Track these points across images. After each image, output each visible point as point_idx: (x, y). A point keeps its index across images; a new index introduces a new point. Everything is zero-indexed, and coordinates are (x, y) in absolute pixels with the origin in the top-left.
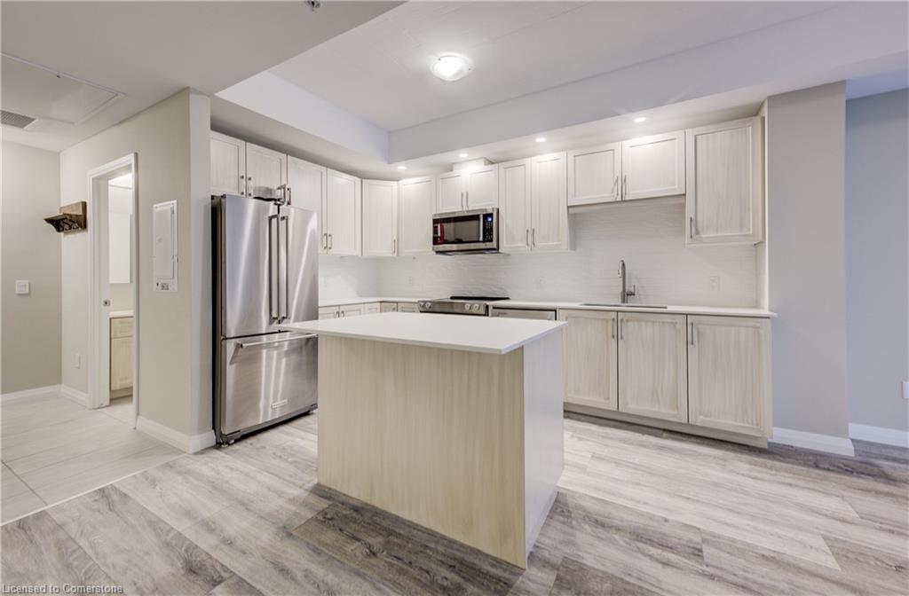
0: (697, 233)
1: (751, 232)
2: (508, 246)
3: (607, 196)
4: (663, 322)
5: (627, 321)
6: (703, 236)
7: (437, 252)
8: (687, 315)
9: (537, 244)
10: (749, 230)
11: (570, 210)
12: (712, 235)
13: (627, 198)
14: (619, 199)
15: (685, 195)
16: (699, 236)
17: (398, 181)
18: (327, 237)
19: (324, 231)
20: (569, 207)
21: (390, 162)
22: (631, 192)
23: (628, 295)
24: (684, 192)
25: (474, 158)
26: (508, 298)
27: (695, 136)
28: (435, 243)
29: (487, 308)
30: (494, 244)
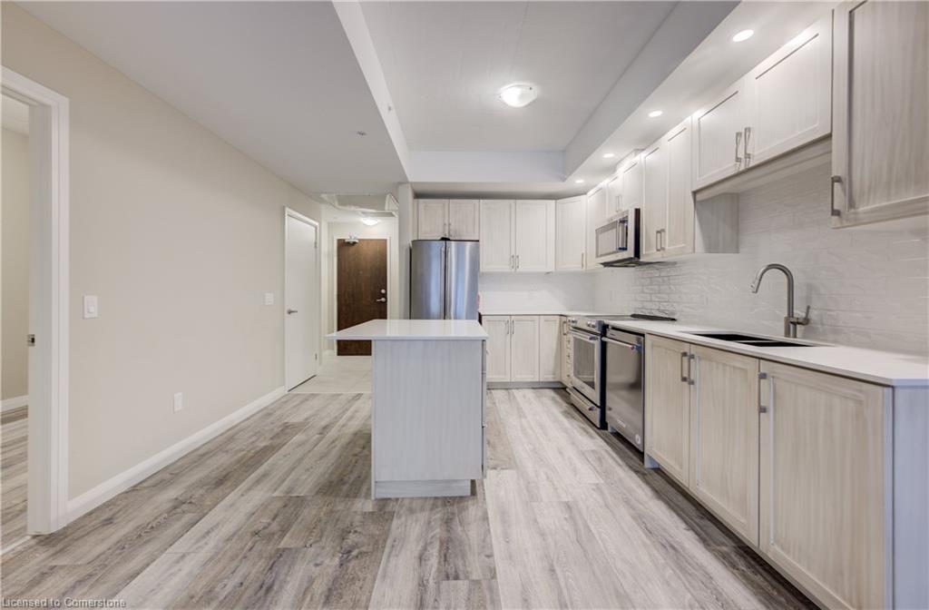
0: (852, 204)
2: (646, 250)
3: (728, 167)
4: (734, 367)
5: (700, 359)
6: (861, 209)
7: (606, 264)
9: (667, 248)
11: (699, 197)
13: (753, 163)
14: (742, 168)
15: (831, 136)
16: (853, 210)
17: (585, 193)
18: (514, 258)
19: (513, 253)
20: (695, 193)
21: (564, 180)
22: (756, 153)
23: (795, 324)
24: (828, 132)
25: (627, 153)
26: (673, 320)
27: (851, 12)
28: (597, 256)
29: (604, 328)
30: (630, 253)
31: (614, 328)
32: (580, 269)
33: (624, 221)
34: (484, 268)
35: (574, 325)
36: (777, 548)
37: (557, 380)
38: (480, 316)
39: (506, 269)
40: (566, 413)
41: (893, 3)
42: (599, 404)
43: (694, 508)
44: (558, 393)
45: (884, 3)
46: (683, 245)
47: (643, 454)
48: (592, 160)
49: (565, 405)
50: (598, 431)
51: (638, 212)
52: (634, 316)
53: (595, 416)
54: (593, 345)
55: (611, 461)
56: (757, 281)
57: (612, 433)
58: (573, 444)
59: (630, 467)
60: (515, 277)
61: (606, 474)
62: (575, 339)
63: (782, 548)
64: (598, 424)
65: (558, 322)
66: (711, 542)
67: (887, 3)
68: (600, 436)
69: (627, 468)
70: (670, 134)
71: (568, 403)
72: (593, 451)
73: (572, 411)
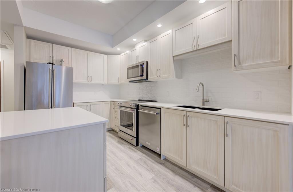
0: (240, 63)
1: (279, 59)
2: (151, 77)
3: (189, 48)
4: (210, 120)
5: (191, 117)
6: (243, 65)
7: (130, 81)
8: (224, 116)
9: (161, 76)
10: (278, 58)
11: (175, 58)
12: (249, 64)
13: (200, 48)
14: (195, 49)
15: (231, 41)
16: (240, 65)
17: (120, 55)
18: (89, 78)
19: (89, 75)
20: (173, 57)
21: (113, 47)
22: (201, 44)
23: (205, 101)
24: (231, 39)
25: (141, 41)
26: (156, 101)
27: (238, 2)
28: (128, 78)
29: (137, 106)
30: (145, 77)
31: (141, 106)
32: (118, 83)
33: (142, 65)
34: (75, 81)
35: (121, 105)
36: (233, 186)
37: (110, 127)
38: (73, 104)
39: (85, 81)
40: (119, 142)
41: (253, 1)
42: (135, 137)
43: (188, 174)
44: (111, 133)
45: (250, 1)
46: (169, 75)
47: (160, 155)
48: (127, 41)
49: (116, 138)
50: (136, 147)
51: (147, 62)
52: (139, 100)
53: (134, 141)
54: (132, 113)
55: (149, 162)
56: (198, 88)
57: (141, 147)
58: (131, 158)
59: (157, 162)
60: (90, 85)
61: (152, 170)
62: (121, 111)
63: (236, 186)
64: (135, 145)
65: (110, 104)
66: (204, 189)
67: (251, 1)
68: (137, 149)
69: (156, 163)
70: (162, 35)
71: (117, 137)
72: (140, 159)
73: (120, 140)
